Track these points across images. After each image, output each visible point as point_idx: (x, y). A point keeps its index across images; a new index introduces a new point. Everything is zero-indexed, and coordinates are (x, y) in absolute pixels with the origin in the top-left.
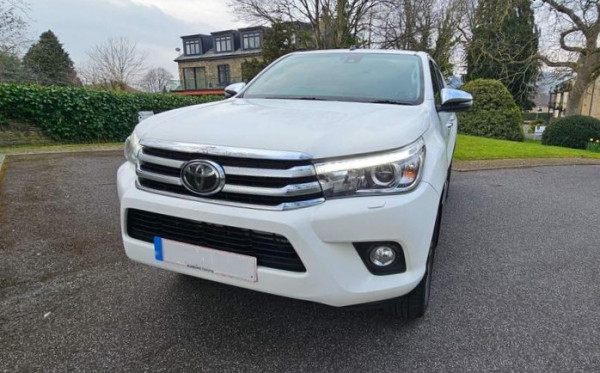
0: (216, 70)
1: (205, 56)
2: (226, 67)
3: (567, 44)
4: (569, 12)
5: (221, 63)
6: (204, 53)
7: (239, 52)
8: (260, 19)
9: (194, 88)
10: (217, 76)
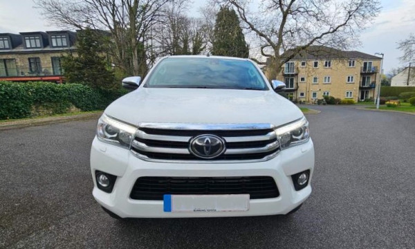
0: (28, 61)
1: (14, 50)
2: (37, 60)
3: (266, 53)
4: (265, 36)
5: (31, 56)
6: (13, 47)
7: (48, 49)
8: (69, 25)
9: (5, 75)
10: (28, 66)
